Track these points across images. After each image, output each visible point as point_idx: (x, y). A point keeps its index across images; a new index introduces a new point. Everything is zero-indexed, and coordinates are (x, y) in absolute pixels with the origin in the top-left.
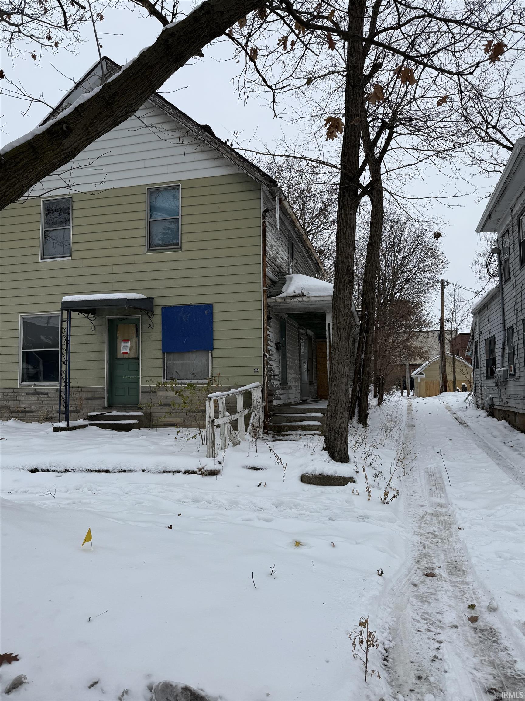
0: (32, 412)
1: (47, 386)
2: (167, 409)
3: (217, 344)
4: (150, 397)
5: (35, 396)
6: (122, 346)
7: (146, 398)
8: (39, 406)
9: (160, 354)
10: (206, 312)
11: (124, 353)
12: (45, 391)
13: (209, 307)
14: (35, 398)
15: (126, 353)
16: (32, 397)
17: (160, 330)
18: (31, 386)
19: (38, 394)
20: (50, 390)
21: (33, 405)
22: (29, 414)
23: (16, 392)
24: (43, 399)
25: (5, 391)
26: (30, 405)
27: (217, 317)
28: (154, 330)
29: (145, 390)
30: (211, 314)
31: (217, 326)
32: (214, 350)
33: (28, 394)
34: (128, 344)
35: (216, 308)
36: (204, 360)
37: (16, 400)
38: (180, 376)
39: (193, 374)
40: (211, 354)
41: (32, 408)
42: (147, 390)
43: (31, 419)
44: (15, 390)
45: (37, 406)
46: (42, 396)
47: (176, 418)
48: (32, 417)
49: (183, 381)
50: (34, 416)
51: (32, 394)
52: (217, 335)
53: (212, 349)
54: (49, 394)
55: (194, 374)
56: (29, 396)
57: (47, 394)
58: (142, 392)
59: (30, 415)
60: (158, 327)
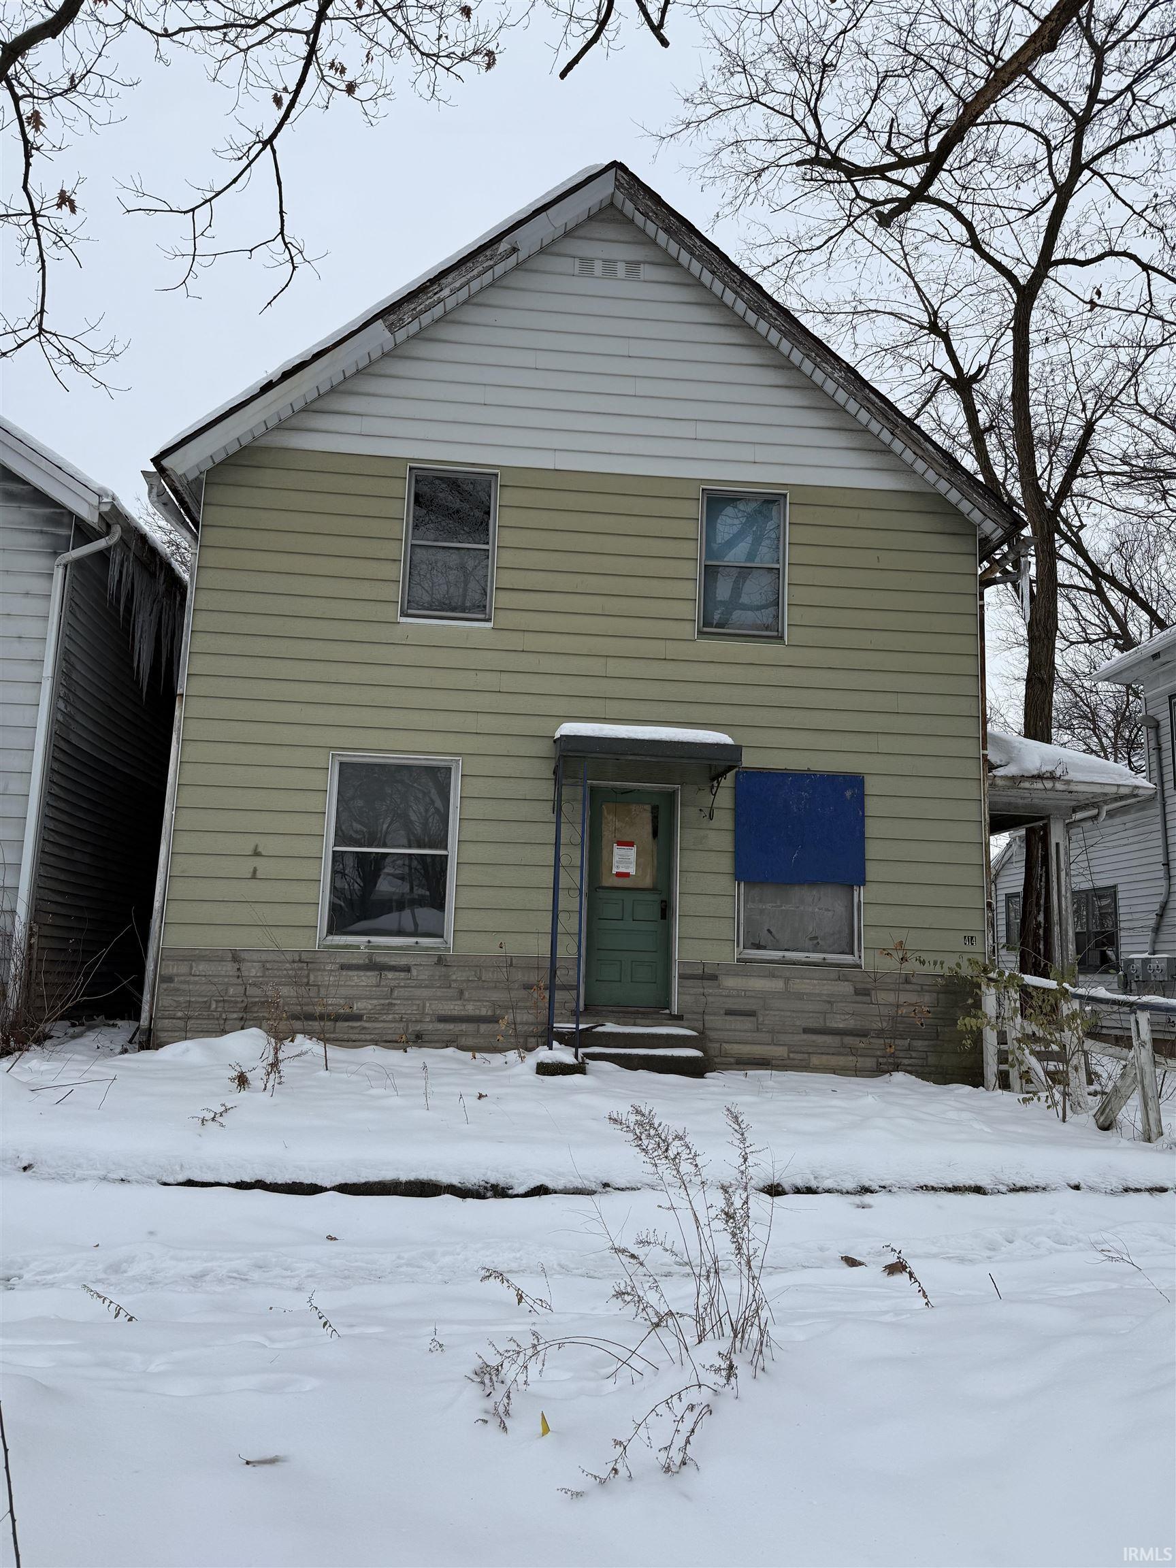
0: (358, 1018)
1: (408, 948)
2: (746, 1024)
3: (872, 871)
4: (702, 990)
5: (369, 973)
6: (616, 858)
7: (692, 991)
8: (382, 1002)
9: (725, 883)
10: (848, 794)
11: (619, 875)
12: (403, 961)
13: (855, 782)
14: (369, 978)
15: (627, 875)
16: (359, 977)
17: (729, 825)
18: (358, 947)
19: (380, 968)
20: (418, 960)
21: (360, 998)
22: (347, 1024)
23: (306, 962)
24: (393, 983)
25: (271, 957)
26: (351, 999)
27: (872, 806)
28: (714, 823)
29: (690, 972)
30: (860, 798)
31: (872, 828)
32: (867, 884)
33: (343, 967)
34: (632, 853)
35: (871, 786)
36: (840, 908)
37: (308, 984)
38: (778, 941)
39: (811, 939)
40: (860, 894)
41: (358, 1006)
42: (696, 972)
43: (354, 1037)
44: (304, 956)
45: (375, 1002)
46: (390, 975)
47: (769, 1048)
48: (357, 1031)
49: (787, 954)
50: (364, 1028)
51: (358, 968)
52: (872, 850)
53: (862, 882)
54: (414, 972)
55: (816, 938)
56: (350, 973)
57: (407, 969)
58: (680, 977)
59: (352, 1028)
60: (725, 819)
